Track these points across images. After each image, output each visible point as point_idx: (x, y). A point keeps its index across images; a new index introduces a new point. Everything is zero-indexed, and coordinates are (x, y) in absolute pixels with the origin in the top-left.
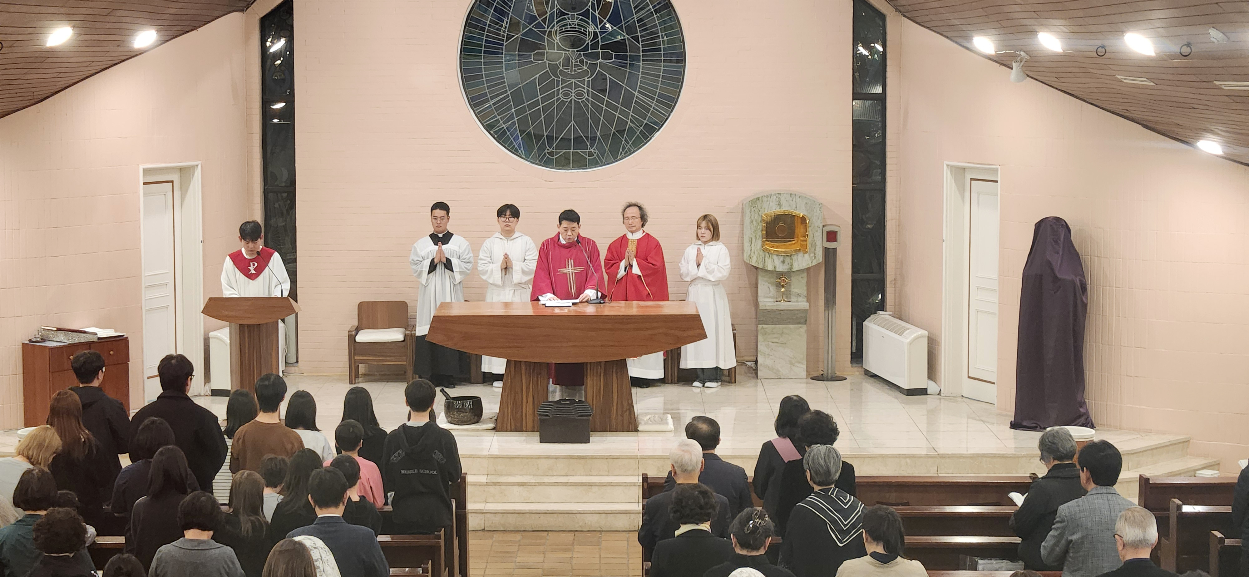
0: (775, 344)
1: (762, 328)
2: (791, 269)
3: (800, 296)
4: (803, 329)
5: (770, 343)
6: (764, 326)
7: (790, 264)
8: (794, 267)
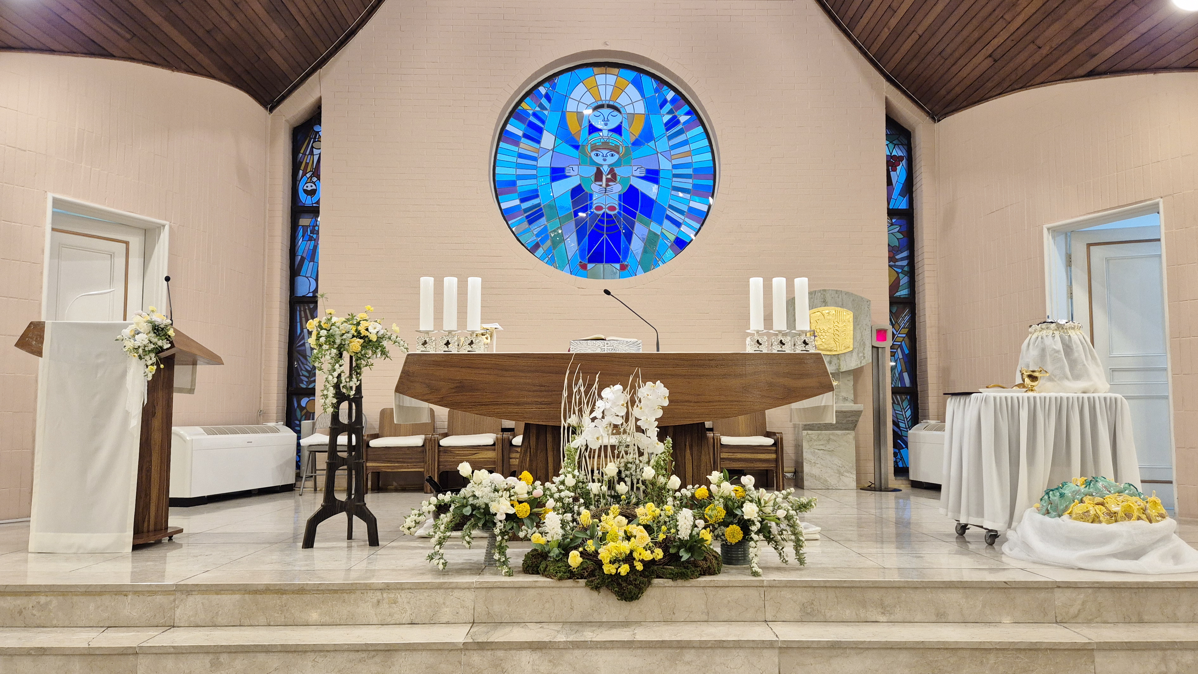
0: (822, 451)
1: (807, 434)
2: (838, 369)
3: (847, 400)
4: (851, 435)
5: (816, 450)
6: (809, 432)
7: (837, 365)
8: (842, 367)
